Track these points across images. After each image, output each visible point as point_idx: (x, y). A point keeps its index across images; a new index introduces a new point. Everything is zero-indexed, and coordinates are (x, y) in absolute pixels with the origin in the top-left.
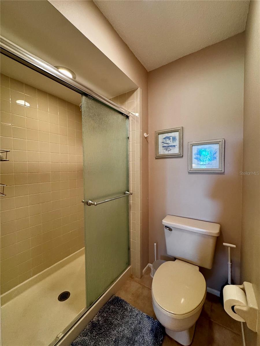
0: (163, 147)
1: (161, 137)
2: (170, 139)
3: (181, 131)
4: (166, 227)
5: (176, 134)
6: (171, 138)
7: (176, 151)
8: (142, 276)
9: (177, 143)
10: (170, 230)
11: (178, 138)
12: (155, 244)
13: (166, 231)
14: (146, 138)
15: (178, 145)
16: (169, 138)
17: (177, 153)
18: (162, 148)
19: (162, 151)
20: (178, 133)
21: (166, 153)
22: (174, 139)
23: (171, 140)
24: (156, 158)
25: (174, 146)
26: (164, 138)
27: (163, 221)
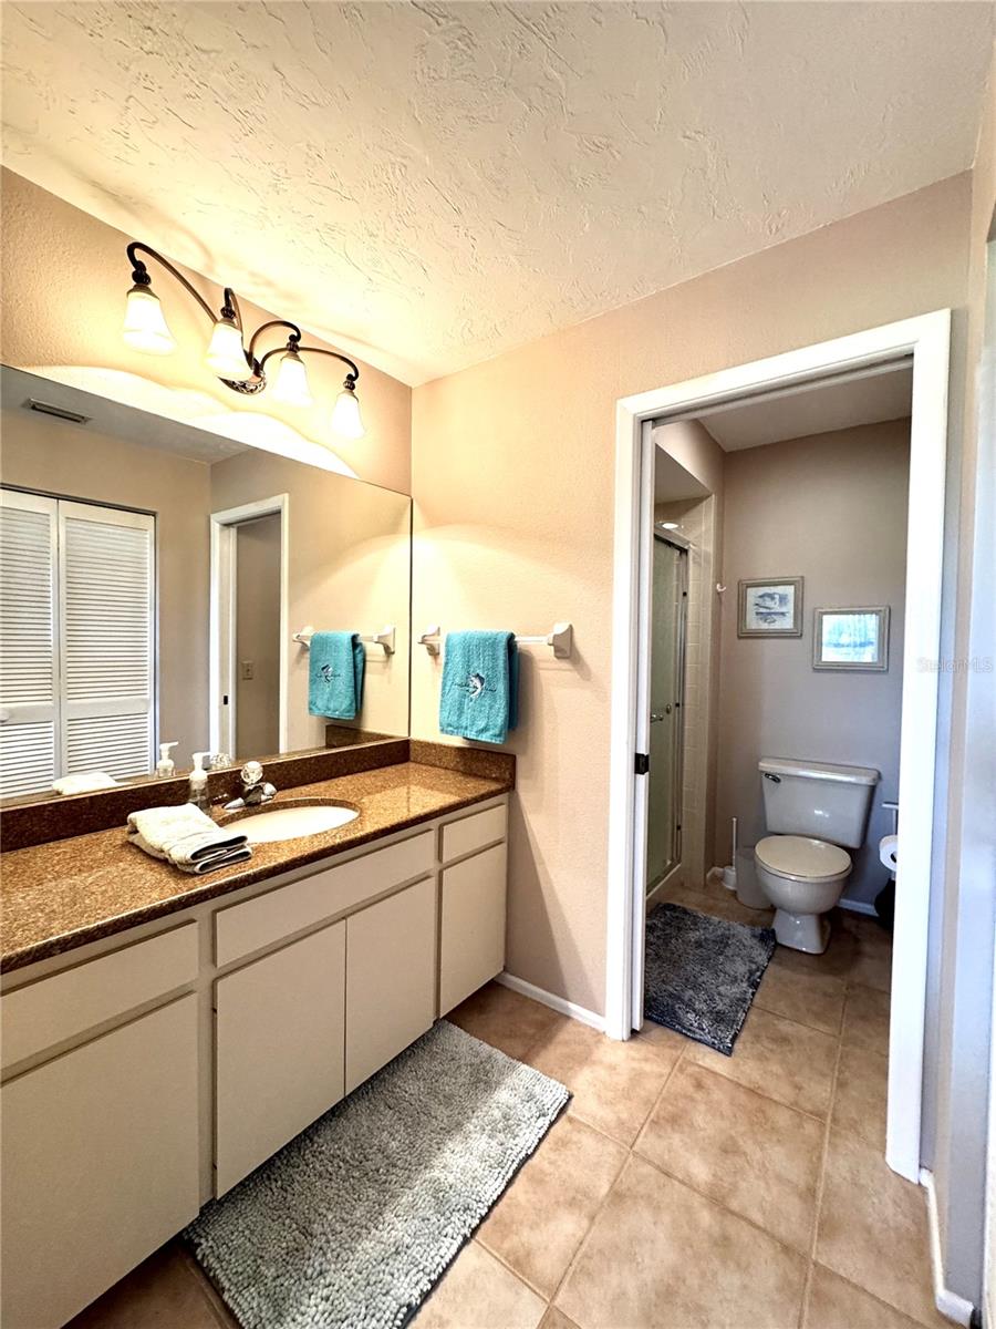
0: (757, 614)
1: (753, 594)
2: (773, 599)
3: (799, 584)
4: (767, 775)
5: (789, 590)
6: (777, 596)
7: (787, 623)
8: (705, 885)
9: (789, 608)
10: (776, 780)
11: (791, 598)
12: (735, 819)
13: (767, 783)
14: (719, 593)
15: (792, 612)
16: (771, 597)
17: (788, 627)
18: (754, 616)
19: (753, 623)
20: (793, 587)
21: (765, 626)
22: (783, 599)
23: (777, 600)
24: (740, 638)
25: (783, 614)
26: (761, 597)
27: (761, 764)
